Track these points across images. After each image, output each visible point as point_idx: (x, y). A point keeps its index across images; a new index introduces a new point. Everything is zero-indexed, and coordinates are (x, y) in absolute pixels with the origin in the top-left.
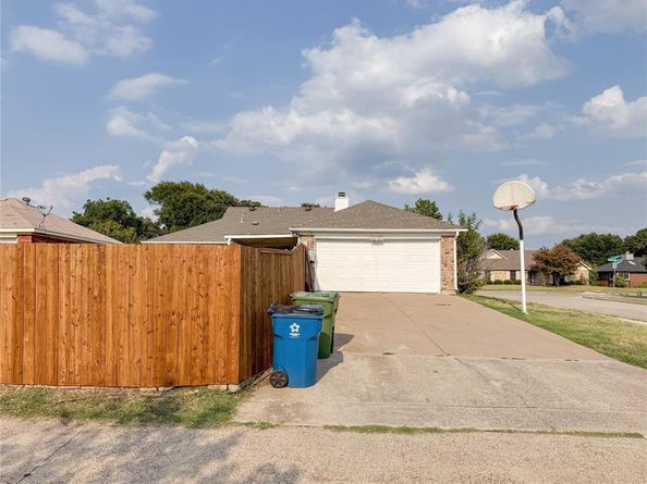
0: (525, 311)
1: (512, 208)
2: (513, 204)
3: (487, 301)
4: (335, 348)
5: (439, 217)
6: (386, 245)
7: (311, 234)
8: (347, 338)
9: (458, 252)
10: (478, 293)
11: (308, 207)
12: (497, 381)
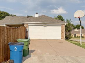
0: (81, 44)
1: (79, 17)
2: (79, 16)
3: (72, 42)
4: (29, 54)
5: (63, 20)
6: (47, 27)
7: (27, 24)
8: (33, 51)
9: (66, 29)
10: (70, 39)
11: (28, 17)
12: (69, 62)
